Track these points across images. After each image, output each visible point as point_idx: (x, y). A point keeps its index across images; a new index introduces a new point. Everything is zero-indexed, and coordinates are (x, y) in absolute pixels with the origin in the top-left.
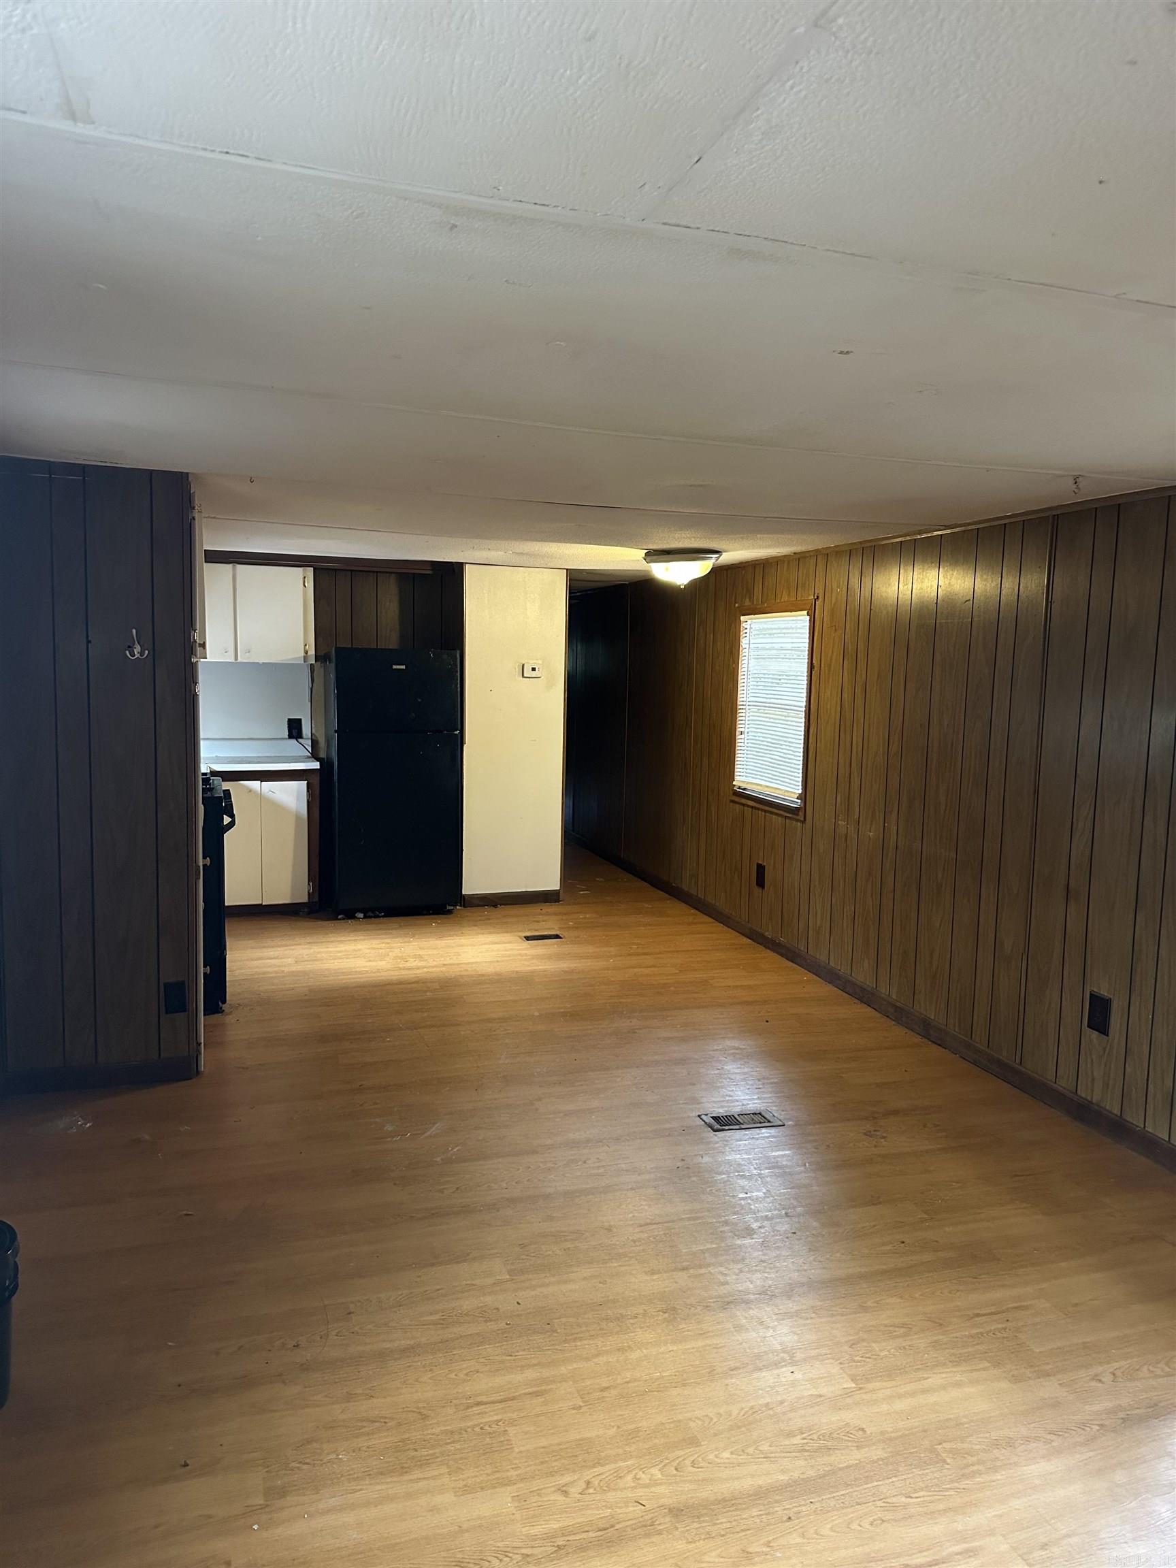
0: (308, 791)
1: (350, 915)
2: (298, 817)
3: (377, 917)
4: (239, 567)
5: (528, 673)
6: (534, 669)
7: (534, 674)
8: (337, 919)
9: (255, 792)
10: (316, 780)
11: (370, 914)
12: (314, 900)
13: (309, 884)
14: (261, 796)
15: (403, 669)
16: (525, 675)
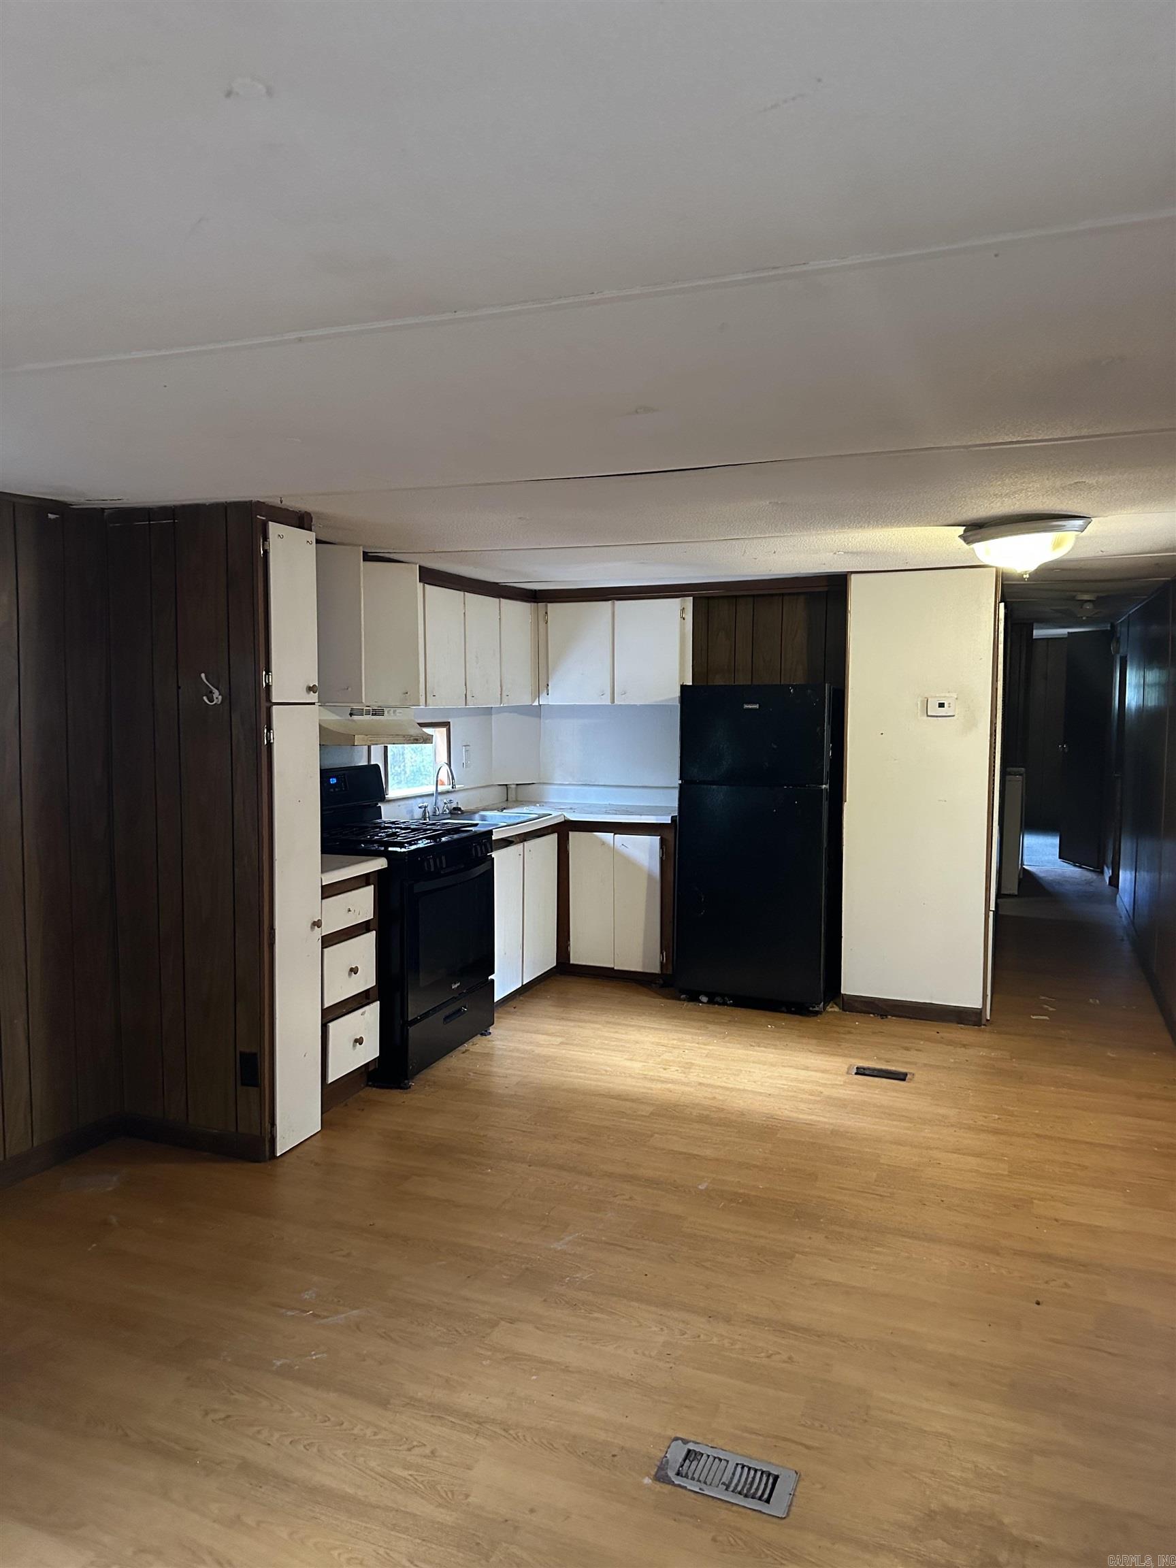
0: (661, 848)
1: (693, 997)
2: (650, 877)
3: (724, 1004)
4: (618, 603)
5: (934, 709)
6: (941, 705)
7: (942, 711)
8: (679, 999)
9: (608, 846)
10: (670, 836)
11: (718, 999)
12: (668, 973)
13: (662, 953)
14: (613, 850)
15: (755, 709)
16: (929, 714)
